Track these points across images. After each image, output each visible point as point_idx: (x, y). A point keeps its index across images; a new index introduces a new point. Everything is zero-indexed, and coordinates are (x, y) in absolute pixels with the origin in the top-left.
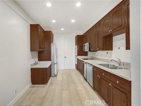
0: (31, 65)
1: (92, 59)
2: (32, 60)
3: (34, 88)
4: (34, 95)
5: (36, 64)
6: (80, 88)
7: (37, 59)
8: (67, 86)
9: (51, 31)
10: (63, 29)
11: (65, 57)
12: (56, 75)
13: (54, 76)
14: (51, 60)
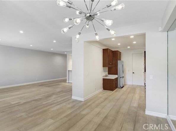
0: (103, 76)
2: (104, 73)
5: (106, 76)
7: (107, 73)
9: (118, 51)
10: (129, 47)
11: (133, 73)
12: (122, 87)
13: (120, 87)
14: (117, 75)
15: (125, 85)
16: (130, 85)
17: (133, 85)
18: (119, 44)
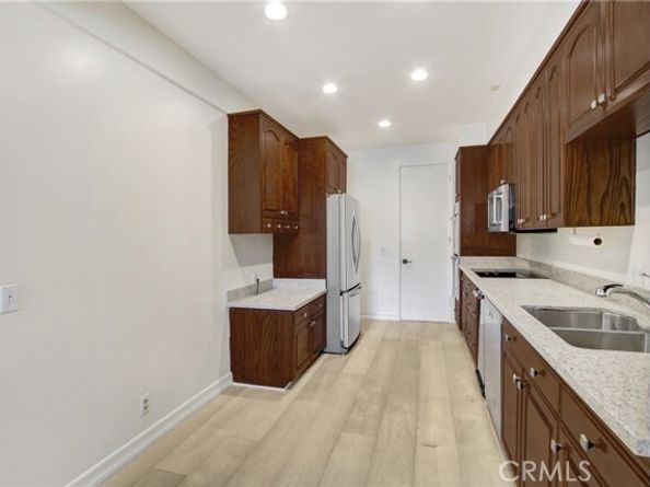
0: (232, 295)
1: (533, 276)
2: (238, 271)
3: (237, 400)
4: (221, 432)
5: (257, 289)
6: (436, 429)
8: (376, 408)
9: (325, 138)
10: (385, 124)
11: (405, 262)
12: (347, 345)
13: (339, 350)
14: (322, 282)
15: (367, 323)
16: (390, 324)
17: (402, 324)
18: (330, 89)
